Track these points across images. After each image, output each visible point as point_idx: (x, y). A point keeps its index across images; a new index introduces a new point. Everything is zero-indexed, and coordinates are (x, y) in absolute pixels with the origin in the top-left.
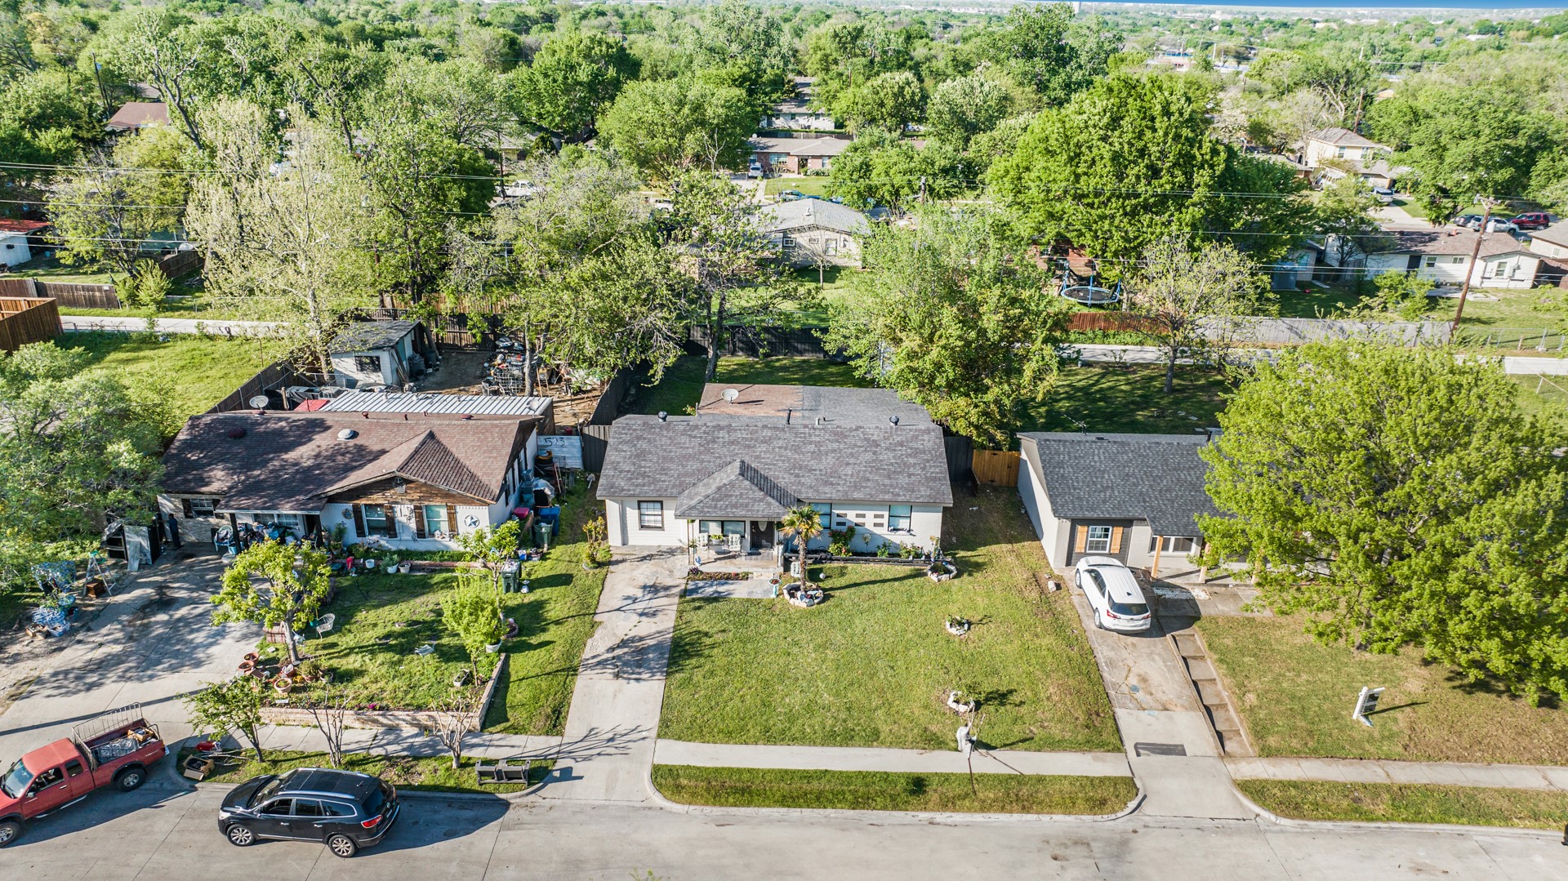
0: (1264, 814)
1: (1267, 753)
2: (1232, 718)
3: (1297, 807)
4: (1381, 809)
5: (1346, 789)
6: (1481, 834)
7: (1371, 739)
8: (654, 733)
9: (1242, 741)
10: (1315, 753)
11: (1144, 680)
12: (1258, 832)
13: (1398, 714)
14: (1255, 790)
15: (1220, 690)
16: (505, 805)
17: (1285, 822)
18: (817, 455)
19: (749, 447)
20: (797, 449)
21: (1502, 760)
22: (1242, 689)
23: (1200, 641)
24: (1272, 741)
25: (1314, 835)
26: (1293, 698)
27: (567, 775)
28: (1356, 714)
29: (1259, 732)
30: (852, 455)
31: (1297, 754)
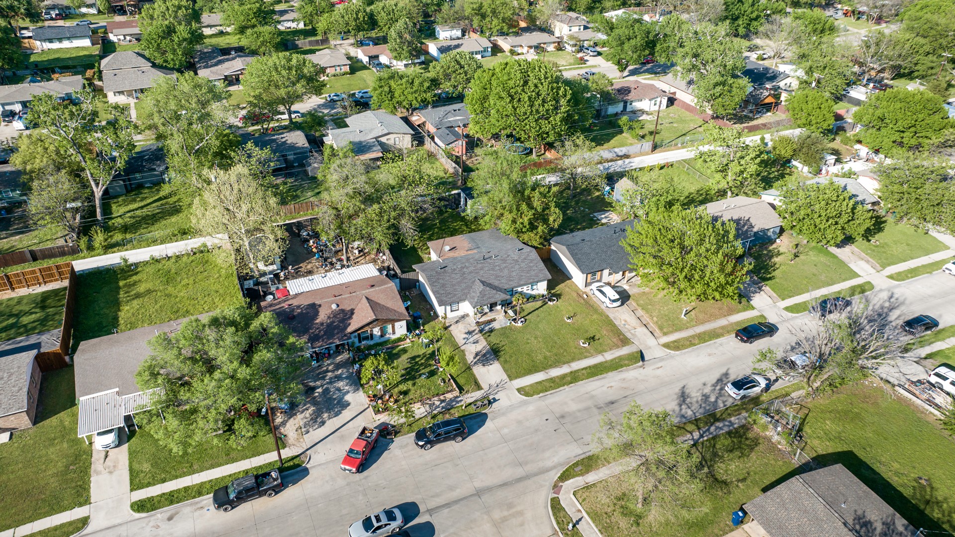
0: (672, 352)
1: (665, 334)
2: (652, 326)
3: (678, 347)
4: (697, 342)
5: (687, 339)
6: (719, 340)
7: (688, 322)
8: (508, 380)
9: (657, 332)
10: (676, 331)
11: (626, 321)
12: (672, 357)
13: (691, 313)
14: (667, 346)
15: (646, 318)
16: (486, 414)
17: (677, 352)
18: (501, 270)
19: (477, 273)
20: (493, 269)
21: (717, 318)
22: (651, 317)
23: (634, 304)
24: (665, 330)
25: (685, 353)
26: (665, 316)
27: (495, 400)
28: (683, 316)
29: (661, 328)
30: (512, 267)
31: (672, 332)
